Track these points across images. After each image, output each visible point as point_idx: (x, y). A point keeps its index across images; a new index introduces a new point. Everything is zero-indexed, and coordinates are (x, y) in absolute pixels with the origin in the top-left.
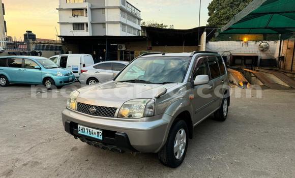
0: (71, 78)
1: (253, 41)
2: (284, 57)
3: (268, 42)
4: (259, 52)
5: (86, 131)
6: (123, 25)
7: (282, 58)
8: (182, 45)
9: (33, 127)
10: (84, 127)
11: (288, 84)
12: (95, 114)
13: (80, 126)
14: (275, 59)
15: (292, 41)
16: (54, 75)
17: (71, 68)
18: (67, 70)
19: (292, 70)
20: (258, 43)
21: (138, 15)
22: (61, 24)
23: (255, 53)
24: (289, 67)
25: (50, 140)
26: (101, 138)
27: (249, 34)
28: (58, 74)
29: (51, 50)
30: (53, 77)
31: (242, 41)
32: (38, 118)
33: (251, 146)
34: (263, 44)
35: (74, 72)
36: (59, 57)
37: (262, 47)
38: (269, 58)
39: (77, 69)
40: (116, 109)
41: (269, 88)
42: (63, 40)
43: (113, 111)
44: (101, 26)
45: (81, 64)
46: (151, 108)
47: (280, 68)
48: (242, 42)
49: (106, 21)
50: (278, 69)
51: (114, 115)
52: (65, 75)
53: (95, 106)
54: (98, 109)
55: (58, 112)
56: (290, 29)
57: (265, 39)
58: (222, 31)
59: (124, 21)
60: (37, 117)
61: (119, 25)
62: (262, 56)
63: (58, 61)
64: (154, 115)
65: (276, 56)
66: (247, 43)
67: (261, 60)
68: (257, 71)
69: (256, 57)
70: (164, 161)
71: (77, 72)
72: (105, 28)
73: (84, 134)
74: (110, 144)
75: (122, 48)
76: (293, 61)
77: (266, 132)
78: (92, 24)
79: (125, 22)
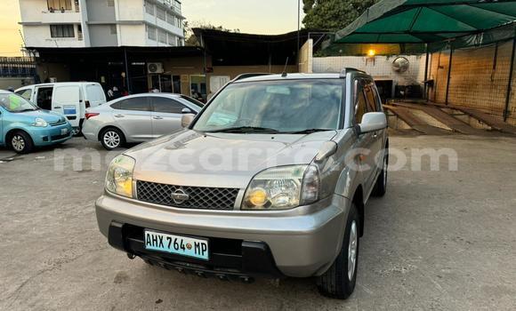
0: (65, 130)
1: (384, 55)
2: (432, 81)
3: (406, 57)
4: (394, 74)
5: (166, 242)
6: (150, 27)
7: (430, 83)
8: (267, 64)
9: (10, 237)
10: (161, 235)
11: (449, 126)
12: (186, 204)
13: (151, 233)
14: (419, 86)
15: (446, 54)
16: (30, 125)
17: (62, 110)
18: (55, 114)
19: (447, 103)
20: (392, 59)
21: (176, 10)
22: (26, 25)
23: (388, 77)
24: (442, 98)
25: (59, 263)
26: (206, 256)
27: (377, 43)
28: (39, 123)
29: (13, 76)
30: (29, 129)
31: (365, 55)
32: (17, 215)
33: (454, 240)
34: (400, 60)
35: (70, 118)
36: (34, 88)
37: (397, 66)
38: (410, 84)
39: (74, 112)
40: (236, 191)
41: (422, 133)
42: (38, 55)
43: (230, 195)
44: (108, 30)
45: (81, 101)
46: (311, 184)
47: (428, 100)
48: (365, 58)
49: (117, 19)
50: (424, 101)
51: (232, 205)
52: (52, 125)
53: (185, 187)
54: (193, 194)
55: (54, 199)
56: (443, 35)
57: (403, 52)
58: (338, 37)
59: (152, 20)
60: (13, 214)
61: (143, 28)
62: (398, 80)
63: (34, 98)
64: (318, 200)
65: (421, 79)
66: (373, 59)
67: (397, 87)
68: (393, 105)
69: (390, 82)
70: (330, 289)
71: (74, 118)
72: (116, 33)
73: (161, 249)
74: (220, 267)
75: (156, 69)
76: (448, 87)
77: (462, 211)
78: (89, 25)
79: (154, 23)
